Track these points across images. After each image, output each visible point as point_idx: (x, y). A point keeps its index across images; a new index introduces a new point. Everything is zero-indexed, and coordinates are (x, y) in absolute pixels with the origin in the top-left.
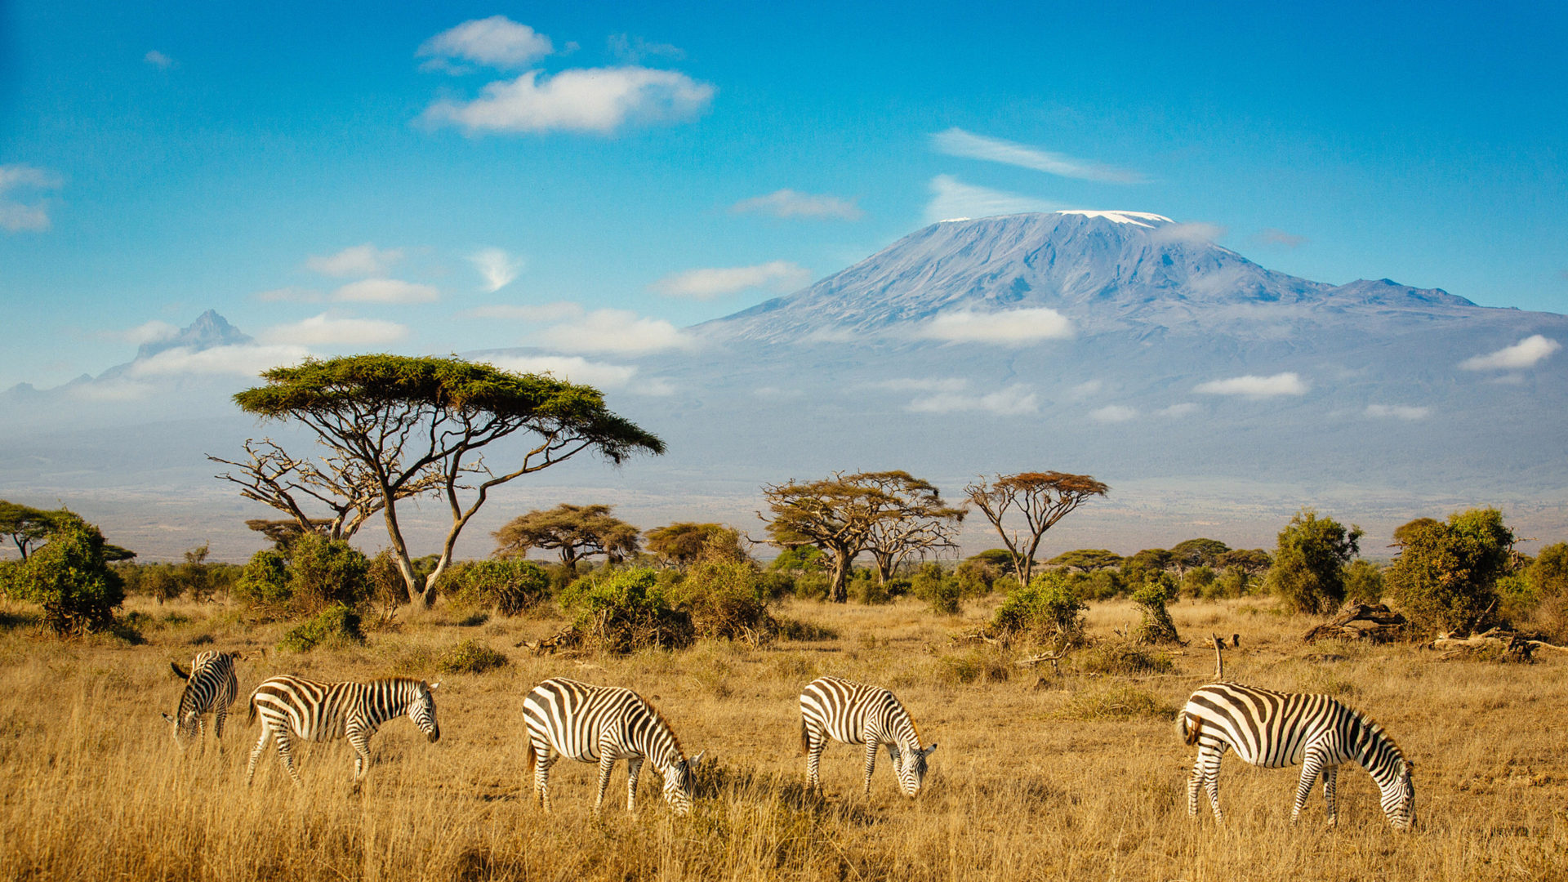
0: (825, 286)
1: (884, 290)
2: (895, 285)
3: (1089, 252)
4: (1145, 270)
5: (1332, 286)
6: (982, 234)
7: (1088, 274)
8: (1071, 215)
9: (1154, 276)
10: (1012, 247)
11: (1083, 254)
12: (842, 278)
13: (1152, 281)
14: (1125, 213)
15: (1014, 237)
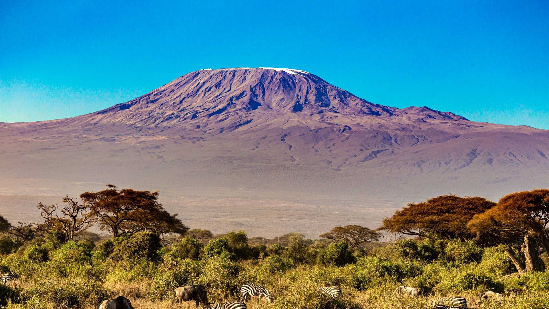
0: (146, 99)
1: (181, 102)
2: (185, 100)
3: (282, 88)
4: (310, 98)
5: (397, 109)
6: (224, 77)
7: (283, 98)
8: (268, 70)
9: (316, 100)
10: (241, 84)
11: (279, 88)
12: (155, 95)
13: (315, 103)
14: (293, 70)
15: (241, 79)
